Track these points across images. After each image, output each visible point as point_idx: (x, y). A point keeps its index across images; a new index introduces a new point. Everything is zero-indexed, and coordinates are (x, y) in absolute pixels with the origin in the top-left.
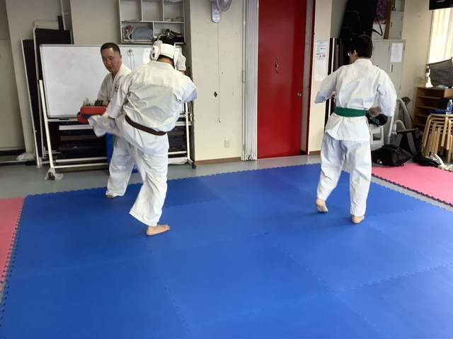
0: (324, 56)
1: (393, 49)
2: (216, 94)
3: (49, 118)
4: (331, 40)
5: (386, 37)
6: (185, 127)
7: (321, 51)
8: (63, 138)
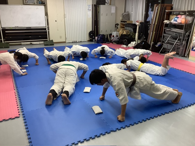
0: (90, 10)
1: (112, 8)
2: (56, 21)
3: (2, 28)
4: (92, 5)
5: (110, 4)
6: (47, 32)
7: (89, 8)
8: (6, 35)
